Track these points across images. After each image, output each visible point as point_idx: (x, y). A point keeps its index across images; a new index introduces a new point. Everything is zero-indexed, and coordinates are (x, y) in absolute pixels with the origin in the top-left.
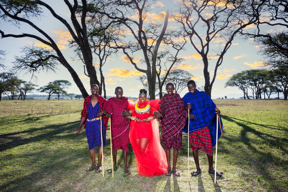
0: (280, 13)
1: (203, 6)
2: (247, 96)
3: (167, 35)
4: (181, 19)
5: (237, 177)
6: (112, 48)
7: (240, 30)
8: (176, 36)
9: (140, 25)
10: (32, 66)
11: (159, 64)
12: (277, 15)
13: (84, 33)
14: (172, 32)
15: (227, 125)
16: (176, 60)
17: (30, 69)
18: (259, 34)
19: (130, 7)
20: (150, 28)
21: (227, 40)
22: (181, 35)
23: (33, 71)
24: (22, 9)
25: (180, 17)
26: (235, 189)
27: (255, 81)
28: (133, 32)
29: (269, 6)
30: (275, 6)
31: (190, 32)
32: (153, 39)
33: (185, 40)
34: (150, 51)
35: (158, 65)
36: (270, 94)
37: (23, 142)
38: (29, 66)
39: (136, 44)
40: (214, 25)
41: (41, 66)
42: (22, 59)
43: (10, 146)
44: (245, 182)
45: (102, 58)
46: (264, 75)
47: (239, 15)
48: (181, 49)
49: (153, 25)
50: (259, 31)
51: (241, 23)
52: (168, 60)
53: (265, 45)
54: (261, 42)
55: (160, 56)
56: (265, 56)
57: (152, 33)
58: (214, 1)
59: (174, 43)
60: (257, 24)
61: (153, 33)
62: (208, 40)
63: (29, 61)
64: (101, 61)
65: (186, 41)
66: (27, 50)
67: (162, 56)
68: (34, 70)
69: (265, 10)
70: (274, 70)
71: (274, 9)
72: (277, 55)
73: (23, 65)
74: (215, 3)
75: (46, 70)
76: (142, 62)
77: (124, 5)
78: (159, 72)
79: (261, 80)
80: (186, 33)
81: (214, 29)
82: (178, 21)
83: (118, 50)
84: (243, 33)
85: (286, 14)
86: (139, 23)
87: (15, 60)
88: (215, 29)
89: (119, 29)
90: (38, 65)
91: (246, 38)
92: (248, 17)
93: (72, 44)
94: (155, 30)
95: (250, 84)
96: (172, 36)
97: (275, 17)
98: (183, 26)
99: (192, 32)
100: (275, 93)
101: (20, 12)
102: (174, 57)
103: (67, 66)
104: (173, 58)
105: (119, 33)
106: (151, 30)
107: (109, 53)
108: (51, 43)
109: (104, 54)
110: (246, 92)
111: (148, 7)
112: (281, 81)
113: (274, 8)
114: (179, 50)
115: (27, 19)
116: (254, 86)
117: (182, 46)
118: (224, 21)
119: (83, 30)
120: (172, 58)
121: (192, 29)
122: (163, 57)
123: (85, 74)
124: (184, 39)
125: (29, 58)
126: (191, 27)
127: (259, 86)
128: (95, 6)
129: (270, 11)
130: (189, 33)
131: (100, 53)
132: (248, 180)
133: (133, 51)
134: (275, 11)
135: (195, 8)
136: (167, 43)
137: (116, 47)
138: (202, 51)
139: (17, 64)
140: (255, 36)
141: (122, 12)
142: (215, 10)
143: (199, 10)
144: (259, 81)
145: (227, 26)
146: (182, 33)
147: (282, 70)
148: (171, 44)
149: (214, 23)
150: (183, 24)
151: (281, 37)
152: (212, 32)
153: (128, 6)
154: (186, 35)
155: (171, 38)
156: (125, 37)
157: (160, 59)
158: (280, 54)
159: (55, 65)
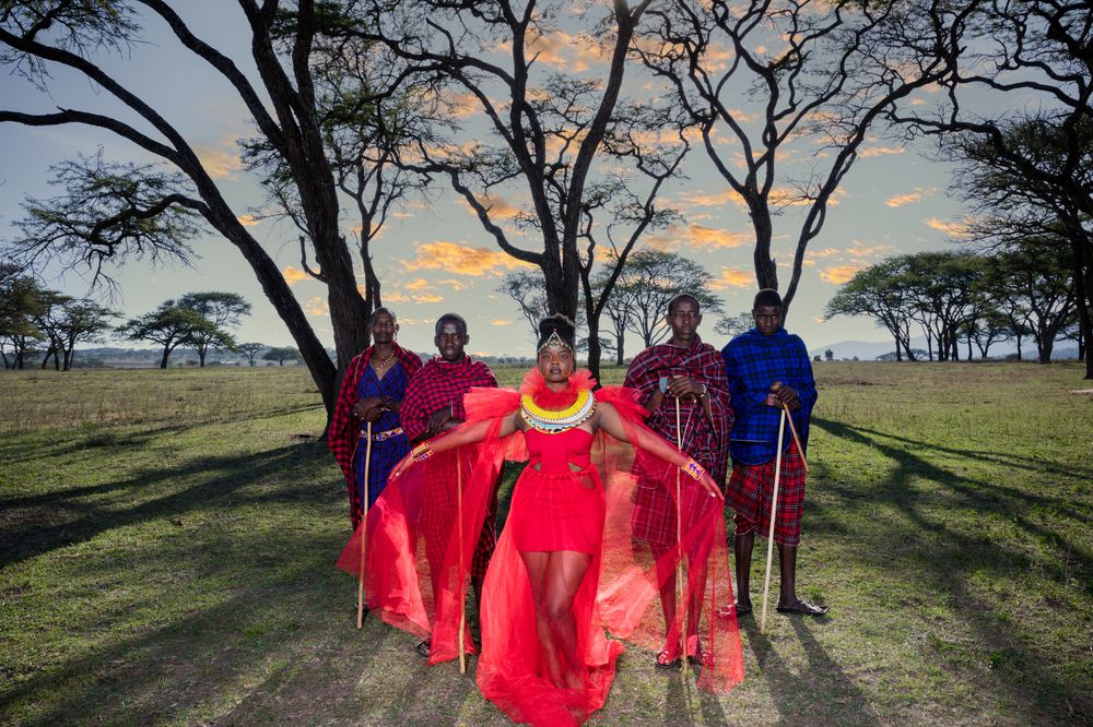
0: (1034, 43)
1: (751, 13)
2: (907, 348)
3: (616, 121)
4: (671, 65)
5: (912, 654)
6: (409, 172)
7: (889, 107)
8: (649, 127)
9: (518, 84)
10: (94, 238)
11: (585, 232)
12: (1020, 50)
13: (306, 108)
14: (637, 109)
15: (848, 457)
16: (650, 214)
17: (89, 251)
18: (958, 119)
19: (477, 13)
20: (554, 94)
21: (840, 142)
22: (670, 121)
23: (101, 258)
24: (54, 14)
25: (664, 53)
26: (913, 701)
27: (935, 293)
28: (490, 111)
29: (993, 17)
30: (1012, 19)
31: (703, 110)
32: (564, 137)
33: (684, 140)
34: (553, 182)
35: (583, 235)
36: (989, 341)
38: (83, 236)
39: (499, 157)
40: (790, 84)
41: (130, 239)
42: (53, 209)
43: (18, 553)
44: (946, 674)
45: (368, 207)
46: (968, 273)
47: (882, 48)
48: (669, 173)
49: (565, 83)
50: (956, 109)
51: (892, 80)
52: (619, 217)
53: (974, 162)
54: (961, 151)
55: (591, 201)
56: (972, 202)
57: (558, 113)
59: (642, 153)
60: (950, 83)
61: (562, 112)
62: (772, 141)
63: (82, 218)
64: (367, 218)
65: (687, 145)
66: (75, 176)
67: (598, 199)
68: (102, 254)
69: (977, 33)
70: (1006, 256)
71: (1010, 29)
72: (1018, 200)
73: (59, 233)
74: (795, 3)
75: (148, 254)
76: (523, 223)
77: (455, 5)
78: (586, 263)
79: (957, 292)
80: (687, 114)
81: (791, 102)
82: (658, 69)
83: (430, 179)
84: (899, 117)
85: (1053, 46)
86: (513, 77)
87: (28, 215)
88: (795, 101)
89: (438, 98)
90: (121, 233)
91: (910, 136)
92: (917, 57)
93: (254, 154)
94: (571, 104)
95: (916, 306)
96: (635, 125)
97: (1016, 57)
98: (676, 87)
99: (708, 112)
100: (1004, 337)
101: (46, 24)
102: (644, 204)
103: (239, 238)
104: (641, 207)
105: (436, 113)
106: (556, 102)
107: (397, 190)
108: (173, 148)
109: (379, 193)
110: (902, 335)
111: (545, 16)
112: (1029, 293)
113: (1009, 23)
114: (660, 179)
115: (75, 51)
116: (931, 312)
117: (672, 164)
119: (300, 98)
120: (635, 209)
121: (713, 99)
122: (602, 205)
123: (307, 269)
124: (682, 138)
125: (85, 208)
126: (708, 92)
127: (952, 311)
128: (343, 11)
129: (996, 36)
130: (701, 114)
131: (361, 189)
132: (955, 666)
133: (489, 182)
134: (1013, 35)
135: (721, 22)
136: (615, 153)
137: (423, 166)
138: (747, 183)
139: (33, 230)
140: (943, 127)
141: (447, 33)
142: (796, 28)
143: (738, 27)
144: (950, 293)
145: (839, 89)
146: (673, 116)
147: (1034, 255)
148: (630, 157)
149: (792, 77)
150: (678, 82)
151: (1033, 132)
152: (786, 112)
153: (469, 10)
154: (688, 121)
155: (633, 133)
156: (458, 131)
157: (591, 211)
158: (1029, 197)
159: (188, 235)
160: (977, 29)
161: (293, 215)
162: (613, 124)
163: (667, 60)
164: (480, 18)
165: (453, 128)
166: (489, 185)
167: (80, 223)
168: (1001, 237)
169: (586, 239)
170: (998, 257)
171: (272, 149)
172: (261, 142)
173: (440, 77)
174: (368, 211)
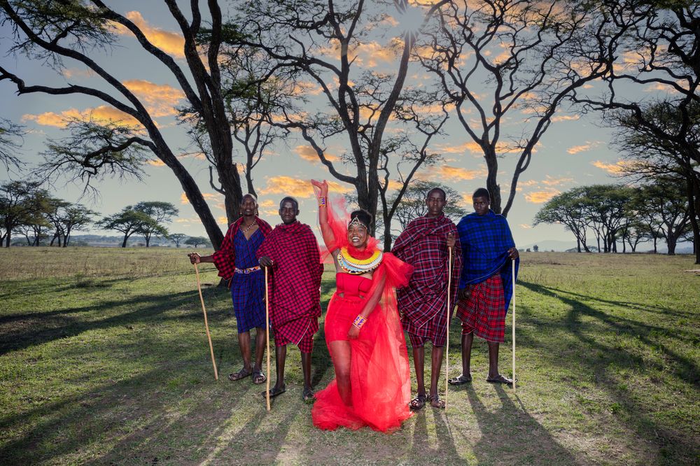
0: (661, 57)
1: (486, 34)
2: (584, 245)
3: (404, 99)
4: (438, 65)
5: (566, 405)
6: (277, 127)
7: (571, 93)
8: (424, 103)
9: (343, 75)
10: (86, 164)
11: (383, 167)
12: (653, 60)
13: (215, 85)
14: (417, 92)
15: (540, 303)
16: (423, 156)
17: (82, 171)
18: (614, 101)
19: (320, 32)
20: (366, 83)
21: (540, 114)
22: (437, 100)
23: (90, 176)
24: (69, 29)
25: (434, 58)
26: (563, 429)
27: (602, 211)
28: (326, 91)
29: (637, 40)
30: (648, 41)
31: (457, 93)
32: (371, 109)
33: (445, 112)
34: (364, 136)
35: (382, 169)
36: (636, 241)
37: (66, 332)
38: (79, 162)
39: (331, 120)
40: (511, 78)
41: (107, 164)
42: (63, 146)
44: (584, 415)
45: (251, 150)
46: (624, 199)
47: (569, 57)
48: (436, 132)
49: (373, 76)
50: (613, 95)
51: (574, 77)
52: (405, 158)
53: (624, 128)
54: (617, 122)
55: (387, 148)
56: (624, 153)
57: (368, 94)
58: (513, 26)
59: (419, 119)
60: (610, 79)
61: (371, 94)
62: (498, 113)
63: (79, 151)
64: (250, 156)
65: (447, 115)
66: (77, 125)
67: (392, 147)
68: (90, 173)
69: (627, 49)
70: (646, 187)
71: (647, 47)
72: (653, 152)
73: (65, 160)
74: (514, 29)
75: (118, 174)
76: (345, 161)
77: (307, 28)
78: (384, 186)
79: (616, 210)
80: (447, 96)
81: (511, 89)
82: (430, 67)
83: (289, 132)
84: (578, 99)
85: (674, 58)
86: (341, 70)
87: (48, 149)
88: (513, 89)
89: (295, 83)
90: (102, 161)
91: (585, 111)
92: (590, 63)
93: (184, 115)
94: (376, 89)
95: (590, 218)
96: (416, 102)
97: (650, 64)
98: (441, 79)
99: (460, 95)
100: (646, 239)
101: (64, 35)
102: (420, 151)
103: (172, 164)
104: (418, 152)
105: (293, 93)
106: (367, 87)
107: (269, 139)
108: (135, 109)
109: (258, 141)
110: (581, 236)
111: (361, 34)
112: (660, 211)
113: (647, 44)
114: (430, 135)
115: (80, 51)
116: (600, 222)
117: (438, 126)
118: (534, 72)
119: (211, 79)
120: (414, 153)
121: (462, 86)
122: (394, 151)
123: (213, 186)
124: (444, 110)
125: (81, 145)
126: (460, 82)
127: (612, 222)
128: (239, 30)
129: (639, 52)
130: (456, 95)
131: (247, 138)
132: (590, 412)
133: (326, 135)
134: (649, 51)
135: (468, 40)
136: (403, 119)
137: (285, 124)
138: (483, 138)
139: (50, 158)
140: (605, 106)
141: (301, 44)
142: (515, 44)
143: (478, 43)
144: (612, 210)
145: (540, 82)
146: (439, 97)
147: (664, 188)
148: (412, 121)
149: (512, 74)
150: (442, 76)
151: (662, 110)
152: (508, 95)
153: (315, 30)
154: (448, 100)
155: (414, 107)
156: (307, 103)
157: (387, 154)
158: (660, 150)
159: (142, 163)
160: (627, 47)
161: (206, 153)
162: (402, 101)
163: (436, 62)
164: (322, 35)
165: (304, 101)
166: (325, 137)
167: (78, 154)
168: (642, 175)
169: (384, 171)
170: (642, 188)
171: (195, 112)
172: (188, 108)
173: (296, 70)
174: (251, 152)
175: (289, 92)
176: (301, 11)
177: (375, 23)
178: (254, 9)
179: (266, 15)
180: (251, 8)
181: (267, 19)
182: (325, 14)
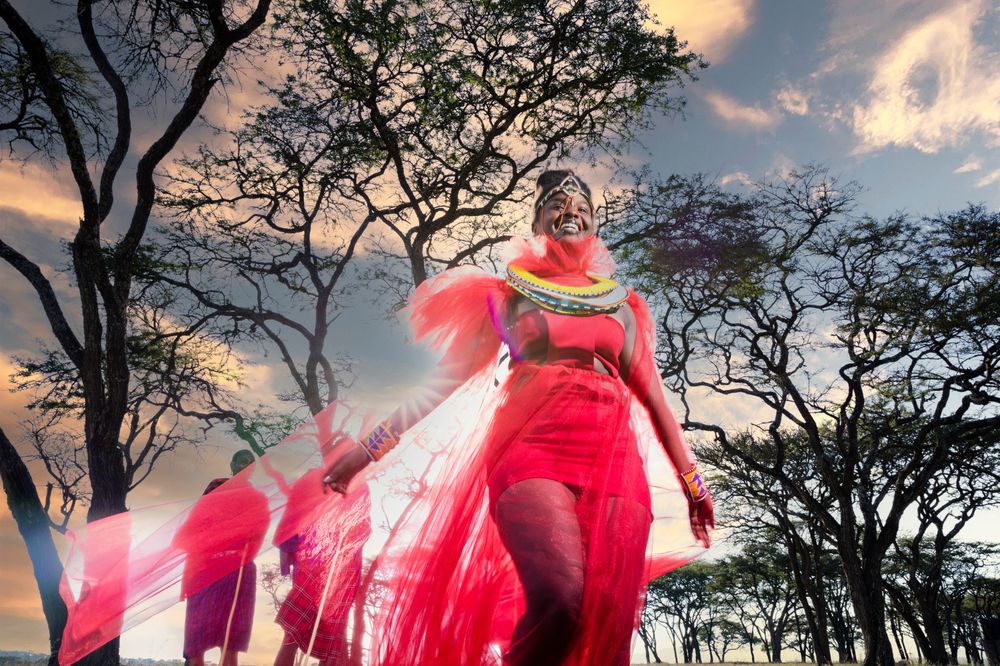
2: (655, 653)
6: (190, 419)
9: (317, 339)
18: (691, 420)
19: (283, 280)
27: (675, 595)
29: (706, 345)
30: (721, 347)
36: (725, 648)
39: (280, 420)
46: (702, 577)
50: (688, 411)
52: (393, 491)
60: (681, 391)
64: (130, 470)
70: (733, 558)
71: (719, 355)
72: (740, 502)
77: (263, 271)
79: (694, 597)
83: (211, 426)
86: (314, 334)
89: (229, 352)
95: (660, 609)
97: (727, 375)
100: (737, 645)
102: (418, 478)
104: (415, 481)
105: (224, 368)
107: (170, 443)
109: (150, 444)
110: (650, 640)
111: (342, 292)
112: (755, 595)
113: (719, 351)
114: (435, 455)
116: (674, 614)
117: (445, 444)
119: (114, 290)
120: (409, 483)
122: (376, 478)
127: (691, 615)
129: (709, 360)
133: (268, 444)
137: (207, 412)
144: (688, 597)
147: (754, 559)
151: (745, 443)
153: (275, 277)
158: (748, 498)
161: (46, 459)
164: (285, 284)
165: (240, 384)
166: (266, 446)
170: (728, 561)
174: (133, 463)
175: (217, 367)
176: (256, 248)
177: (365, 282)
178: (182, 235)
179: (199, 245)
180: (178, 233)
181: (201, 252)
182: (294, 254)
